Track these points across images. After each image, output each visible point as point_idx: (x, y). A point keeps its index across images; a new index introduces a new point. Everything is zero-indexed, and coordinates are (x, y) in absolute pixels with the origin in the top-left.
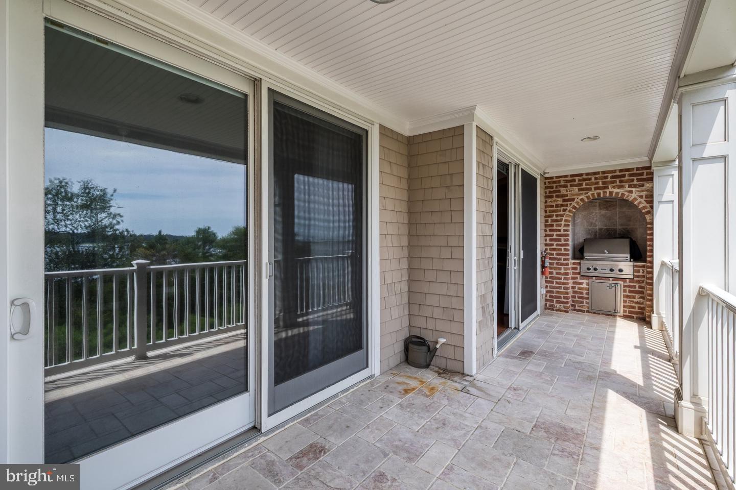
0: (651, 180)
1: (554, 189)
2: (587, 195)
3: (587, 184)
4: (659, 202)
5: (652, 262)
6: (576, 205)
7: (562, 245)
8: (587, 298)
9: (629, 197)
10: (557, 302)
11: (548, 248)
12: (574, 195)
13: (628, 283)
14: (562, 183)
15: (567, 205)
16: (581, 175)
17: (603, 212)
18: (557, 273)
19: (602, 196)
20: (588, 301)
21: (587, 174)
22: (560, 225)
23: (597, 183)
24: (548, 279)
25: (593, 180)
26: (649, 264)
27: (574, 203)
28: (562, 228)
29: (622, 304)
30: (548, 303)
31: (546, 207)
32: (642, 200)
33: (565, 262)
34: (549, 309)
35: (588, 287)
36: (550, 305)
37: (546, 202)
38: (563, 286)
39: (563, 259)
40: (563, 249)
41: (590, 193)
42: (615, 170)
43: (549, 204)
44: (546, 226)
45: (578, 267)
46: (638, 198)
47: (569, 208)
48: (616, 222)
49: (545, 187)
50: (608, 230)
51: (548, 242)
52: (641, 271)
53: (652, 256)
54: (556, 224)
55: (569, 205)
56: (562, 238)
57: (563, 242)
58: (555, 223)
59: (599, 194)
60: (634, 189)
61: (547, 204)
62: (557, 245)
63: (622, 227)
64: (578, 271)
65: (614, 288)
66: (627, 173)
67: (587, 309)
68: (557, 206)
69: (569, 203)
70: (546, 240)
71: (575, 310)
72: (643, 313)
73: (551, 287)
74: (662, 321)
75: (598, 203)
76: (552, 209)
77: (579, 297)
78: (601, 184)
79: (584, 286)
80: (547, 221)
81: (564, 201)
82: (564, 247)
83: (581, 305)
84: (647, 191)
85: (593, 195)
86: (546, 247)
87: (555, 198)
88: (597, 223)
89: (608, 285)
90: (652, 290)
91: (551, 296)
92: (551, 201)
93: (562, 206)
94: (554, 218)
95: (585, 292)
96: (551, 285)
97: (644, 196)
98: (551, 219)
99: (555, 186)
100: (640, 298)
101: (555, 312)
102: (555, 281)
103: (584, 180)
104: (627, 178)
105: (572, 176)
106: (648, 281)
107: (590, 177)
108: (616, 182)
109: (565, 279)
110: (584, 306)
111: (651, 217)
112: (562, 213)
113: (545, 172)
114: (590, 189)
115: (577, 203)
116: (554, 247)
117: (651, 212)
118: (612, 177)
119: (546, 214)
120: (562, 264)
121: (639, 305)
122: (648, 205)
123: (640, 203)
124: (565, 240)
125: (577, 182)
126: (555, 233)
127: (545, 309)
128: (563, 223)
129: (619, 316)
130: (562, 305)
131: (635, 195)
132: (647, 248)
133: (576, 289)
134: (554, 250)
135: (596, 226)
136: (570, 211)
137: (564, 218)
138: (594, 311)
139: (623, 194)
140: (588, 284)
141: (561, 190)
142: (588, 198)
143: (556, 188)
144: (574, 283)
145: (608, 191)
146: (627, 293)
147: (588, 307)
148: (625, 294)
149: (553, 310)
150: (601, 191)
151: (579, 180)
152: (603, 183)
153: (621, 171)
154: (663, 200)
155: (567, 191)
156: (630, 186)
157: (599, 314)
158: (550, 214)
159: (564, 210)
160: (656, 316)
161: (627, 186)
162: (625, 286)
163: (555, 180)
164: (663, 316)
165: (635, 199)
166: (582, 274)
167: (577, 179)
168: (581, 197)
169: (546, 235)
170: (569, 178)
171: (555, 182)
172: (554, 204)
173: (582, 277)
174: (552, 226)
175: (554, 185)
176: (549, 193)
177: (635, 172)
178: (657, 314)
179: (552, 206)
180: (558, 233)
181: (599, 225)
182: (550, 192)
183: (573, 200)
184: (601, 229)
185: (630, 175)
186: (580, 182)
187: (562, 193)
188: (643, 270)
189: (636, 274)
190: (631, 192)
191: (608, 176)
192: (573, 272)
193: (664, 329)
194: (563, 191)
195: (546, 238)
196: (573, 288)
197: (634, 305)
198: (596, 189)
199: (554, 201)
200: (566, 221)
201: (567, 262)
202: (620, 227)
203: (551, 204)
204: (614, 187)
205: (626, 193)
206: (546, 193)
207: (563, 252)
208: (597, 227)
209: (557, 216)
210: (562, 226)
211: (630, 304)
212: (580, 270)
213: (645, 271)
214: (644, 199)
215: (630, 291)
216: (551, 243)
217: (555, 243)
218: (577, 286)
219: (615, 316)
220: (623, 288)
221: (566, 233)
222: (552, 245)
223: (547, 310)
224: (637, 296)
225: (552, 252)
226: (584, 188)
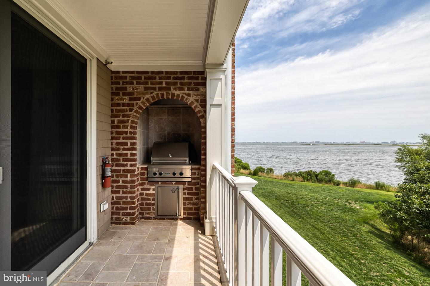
0: (204, 85)
1: (121, 85)
2: (152, 95)
3: (152, 84)
4: (211, 105)
5: (205, 165)
6: (142, 105)
7: (129, 149)
8: (154, 204)
9: (188, 100)
10: (124, 214)
11: (115, 152)
12: (139, 94)
13: (186, 186)
14: (128, 80)
15: (133, 105)
16: (147, 72)
17: (171, 119)
18: (123, 182)
19: (165, 97)
20: (154, 207)
21: (153, 72)
22: (126, 127)
23: (161, 83)
24: (115, 189)
25: (158, 80)
26: (203, 168)
27: (140, 103)
28: (129, 130)
29: (182, 207)
30: (114, 217)
31: (112, 105)
32: (198, 104)
33: (131, 168)
34: (115, 223)
35: (154, 192)
36: (117, 219)
37: (112, 100)
38: (129, 195)
39: (129, 165)
40: (129, 154)
41: (155, 93)
42: (177, 72)
43: (116, 102)
44: (112, 127)
45: (146, 172)
46: (194, 101)
47: (135, 108)
48: (180, 127)
49: (112, 82)
50: (174, 134)
51: (114, 146)
52: (197, 173)
53: (205, 160)
54: (123, 126)
55: (135, 105)
56: (129, 142)
57: (129, 146)
58: (121, 125)
59: (162, 95)
60: (191, 93)
61: (113, 102)
62: (124, 149)
63: (184, 132)
64: (145, 176)
65: (176, 192)
66: (186, 76)
67: (154, 216)
68: (124, 105)
69: (135, 102)
70: (112, 144)
71: (142, 218)
72: (198, 214)
73: (117, 198)
74: (213, 226)
75: (167, 110)
76: (119, 108)
77: (147, 204)
78: (164, 85)
79: (151, 191)
80: (113, 122)
81: (131, 99)
82: (131, 152)
83: (148, 212)
84: (202, 95)
85: (157, 95)
86: (113, 152)
87: (121, 96)
88: (166, 128)
89: (172, 189)
90: (205, 192)
91: (117, 209)
92: (117, 99)
93: (128, 105)
94: (121, 118)
95: (151, 198)
96: (118, 195)
97: (199, 101)
98: (118, 120)
99: (121, 83)
100: (196, 199)
101: (121, 225)
102: (121, 190)
103: (150, 78)
104: (186, 81)
105: (138, 72)
106: (202, 184)
107: (154, 75)
108: (177, 84)
109: (132, 187)
110: (151, 212)
111: (205, 121)
112: (128, 113)
113: (109, 61)
114: (155, 89)
115: (143, 103)
116: (121, 151)
117: (204, 117)
118: (174, 78)
119: (113, 114)
120: (128, 171)
121: (196, 206)
122: (202, 110)
123: (196, 107)
124: (132, 144)
125: (143, 80)
126: (121, 136)
127: (112, 223)
128: (129, 124)
129: (181, 219)
130: (129, 217)
131: (191, 99)
132: (201, 152)
133: (144, 196)
134: (120, 155)
135: (166, 130)
136: (136, 112)
137: (130, 119)
138: (159, 217)
139: (183, 97)
140: (154, 190)
141: (128, 87)
142: (153, 97)
143: (123, 84)
144: (142, 189)
145: (170, 92)
146: (187, 196)
147: (154, 213)
148: (185, 196)
149: (119, 224)
150: (165, 92)
151: (145, 78)
152: (166, 83)
153: (181, 73)
154: (214, 104)
155: (133, 89)
156: (188, 89)
157: (164, 219)
158: (116, 113)
159: (131, 110)
160: (208, 221)
161: (186, 89)
162: (185, 189)
163: (121, 75)
164: (214, 220)
165: (192, 103)
166: (149, 179)
167: (143, 76)
168: (147, 97)
169: (112, 138)
170: (136, 75)
171: (121, 78)
172: (121, 102)
173: (149, 183)
174: (118, 127)
175: (121, 81)
176: (115, 90)
177: (192, 75)
178: (209, 219)
179: (118, 105)
180: (124, 135)
181: (168, 130)
182: (117, 89)
183: (139, 99)
184: (169, 134)
185: (189, 78)
186: (146, 80)
187: (128, 91)
188: (198, 173)
189: (193, 176)
190: (189, 95)
191: (170, 77)
192: (141, 178)
193: (214, 234)
194: (130, 89)
195: (112, 141)
196: (141, 194)
197: (191, 206)
198: (160, 89)
199: (121, 99)
200: (133, 122)
201: (133, 168)
202: (182, 132)
203: (117, 102)
204: (175, 89)
205: (185, 96)
206: (112, 89)
207: (129, 157)
208: (166, 132)
209: (123, 116)
210: (129, 128)
211: (188, 206)
212: (147, 175)
213: (200, 173)
214: (199, 103)
215: (189, 194)
216: (118, 147)
217: (122, 147)
218: (145, 192)
219: (176, 219)
220: (183, 191)
221: (132, 135)
222: (119, 149)
223: (113, 225)
224: (194, 197)
225: (119, 158)
226: (149, 87)
